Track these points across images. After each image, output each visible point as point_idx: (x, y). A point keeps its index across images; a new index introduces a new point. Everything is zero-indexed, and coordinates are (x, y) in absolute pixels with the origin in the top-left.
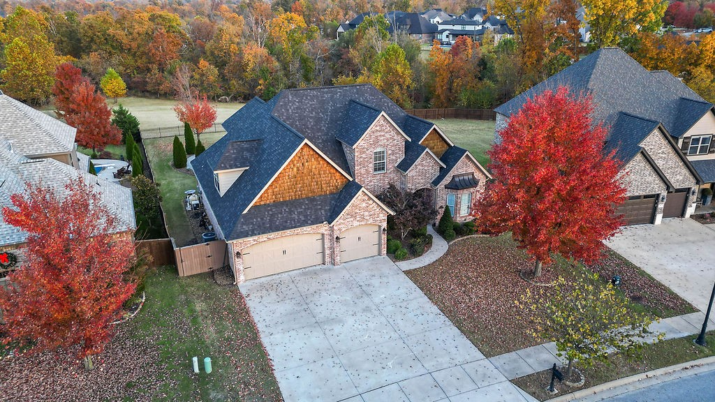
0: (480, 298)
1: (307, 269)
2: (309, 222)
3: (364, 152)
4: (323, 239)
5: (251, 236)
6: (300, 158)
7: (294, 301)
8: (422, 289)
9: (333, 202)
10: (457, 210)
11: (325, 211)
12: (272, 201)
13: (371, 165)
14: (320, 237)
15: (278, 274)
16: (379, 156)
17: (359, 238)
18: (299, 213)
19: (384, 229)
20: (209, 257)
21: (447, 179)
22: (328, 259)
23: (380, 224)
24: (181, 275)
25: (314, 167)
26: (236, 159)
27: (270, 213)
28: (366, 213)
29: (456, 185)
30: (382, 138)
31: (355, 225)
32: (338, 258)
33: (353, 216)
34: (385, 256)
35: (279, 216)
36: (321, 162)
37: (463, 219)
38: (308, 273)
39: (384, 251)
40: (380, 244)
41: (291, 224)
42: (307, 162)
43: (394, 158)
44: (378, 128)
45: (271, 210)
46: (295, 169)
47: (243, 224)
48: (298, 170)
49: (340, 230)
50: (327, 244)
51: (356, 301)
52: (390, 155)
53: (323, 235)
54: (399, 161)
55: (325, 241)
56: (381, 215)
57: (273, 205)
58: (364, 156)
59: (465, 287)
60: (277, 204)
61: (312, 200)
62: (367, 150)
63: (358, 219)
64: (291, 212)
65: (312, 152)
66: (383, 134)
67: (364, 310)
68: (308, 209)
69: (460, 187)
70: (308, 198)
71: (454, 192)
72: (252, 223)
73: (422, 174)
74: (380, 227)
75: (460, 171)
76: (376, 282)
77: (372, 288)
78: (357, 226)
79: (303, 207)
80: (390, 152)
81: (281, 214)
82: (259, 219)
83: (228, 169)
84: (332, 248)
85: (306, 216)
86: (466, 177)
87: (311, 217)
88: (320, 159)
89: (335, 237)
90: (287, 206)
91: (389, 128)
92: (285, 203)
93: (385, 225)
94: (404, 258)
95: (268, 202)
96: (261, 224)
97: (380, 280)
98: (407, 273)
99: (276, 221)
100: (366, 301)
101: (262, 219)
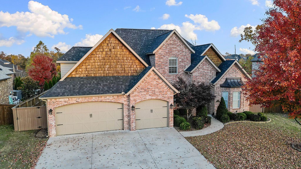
0: (257, 161)
1: (108, 132)
2: (111, 92)
3: (162, 58)
4: (122, 108)
5: (61, 96)
6: (108, 44)
7: (83, 151)
8: (199, 150)
9: (132, 81)
10: (230, 104)
11: (125, 86)
12: (85, 75)
13: (167, 68)
14: (120, 106)
15: (84, 133)
16: (173, 62)
17: (152, 111)
18: (104, 85)
19: (171, 105)
20: (39, 117)
21: (221, 81)
22: (126, 126)
23: (168, 100)
24: (16, 129)
25: (119, 53)
26: (73, 56)
27: (82, 83)
28: (157, 90)
29: (229, 85)
30: (175, 50)
31: (147, 98)
32: (134, 124)
33: (146, 90)
34: (172, 127)
35: (88, 85)
36: (125, 50)
37: (235, 111)
38: (108, 134)
39: (172, 123)
40: (168, 118)
41: (96, 91)
42: (114, 48)
43: (183, 64)
44: (172, 42)
45: (83, 81)
46: (104, 53)
47: (58, 88)
48: (107, 54)
49: (135, 100)
50: (126, 113)
51: (137, 154)
52: (180, 62)
53: (123, 104)
54: (187, 67)
55: (124, 110)
56: (169, 93)
57: (85, 78)
58: (161, 60)
59: (241, 151)
60: (88, 78)
61: (116, 78)
62: (164, 56)
63: (150, 93)
64: (98, 84)
65: (117, 42)
66: (175, 46)
67: (141, 162)
68: (112, 83)
69: (232, 86)
70: (113, 77)
71: (228, 89)
72: (65, 88)
73: (203, 75)
74: (168, 102)
75: (231, 75)
76: (159, 143)
77: (154, 146)
78: (149, 100)
79: (109, 82)
80: (180, 60)
81: (90, 84)
82: (71, 86)
83: (66, 61)
84: (129, 116)
85: (109, 88)
86: (236, 81)
87: (113, 89)
88: (123, 48)
89: (131, 106)
90: (96, 80)
91: (179, 43)
92: (95, 78)
93: (172, 101)
94: (186, 129)
95: (82, 76)
96: (72, 89)
97: (163, 141)
98: (189, 139)
99: (85, 88)
100: (146, 155)
101: (74, 86)
